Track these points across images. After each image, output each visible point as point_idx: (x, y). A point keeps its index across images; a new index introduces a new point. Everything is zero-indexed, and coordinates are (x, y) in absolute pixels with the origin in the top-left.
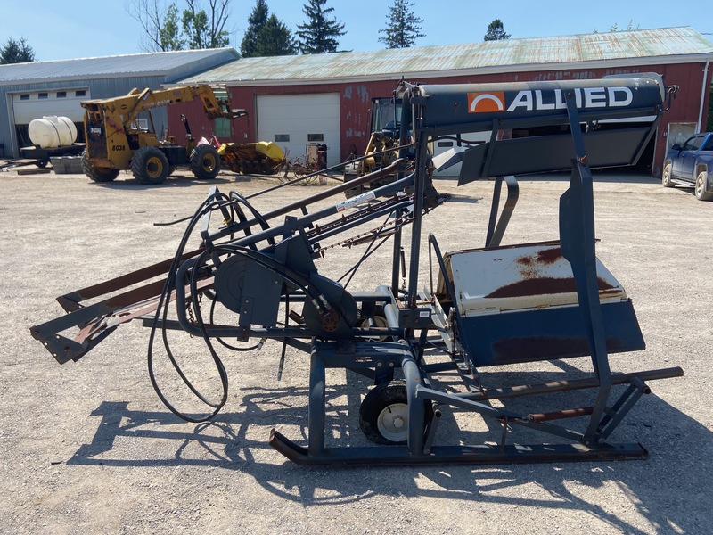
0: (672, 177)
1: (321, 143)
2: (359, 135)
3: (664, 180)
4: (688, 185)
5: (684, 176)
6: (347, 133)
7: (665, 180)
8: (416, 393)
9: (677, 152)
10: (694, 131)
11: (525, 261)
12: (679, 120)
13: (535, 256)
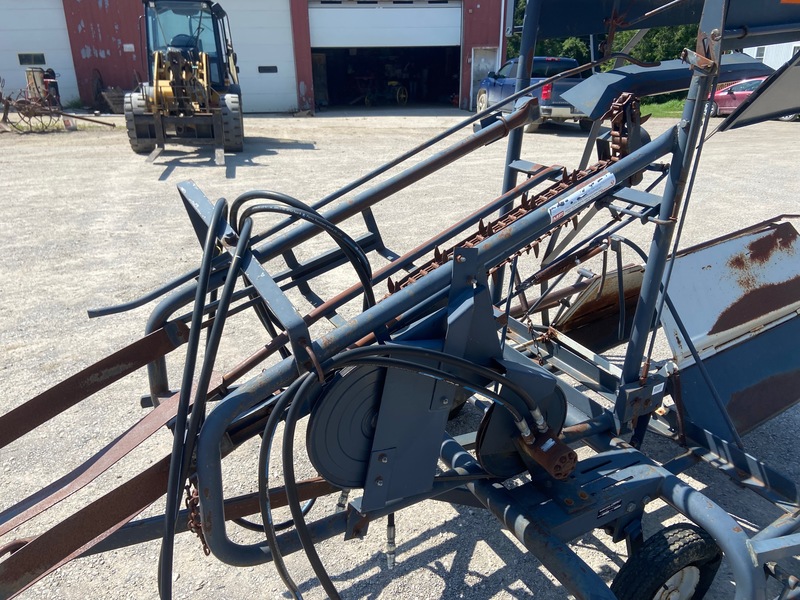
1: (45, 68)
2: (102, 55)
6: (83, 51)
8: (754, 557)
9: (493, 80)
10: (495, 56)
11: (738, 262)
12: (482, 44)
13: (747, 253)
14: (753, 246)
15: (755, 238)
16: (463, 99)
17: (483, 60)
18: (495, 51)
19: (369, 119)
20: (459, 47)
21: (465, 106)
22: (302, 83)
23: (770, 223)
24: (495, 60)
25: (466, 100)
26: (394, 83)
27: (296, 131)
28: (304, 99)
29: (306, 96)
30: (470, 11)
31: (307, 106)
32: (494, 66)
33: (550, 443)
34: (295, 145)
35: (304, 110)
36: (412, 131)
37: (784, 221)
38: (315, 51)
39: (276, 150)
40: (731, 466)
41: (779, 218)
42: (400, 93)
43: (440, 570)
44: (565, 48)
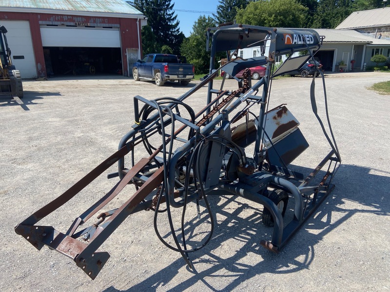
0: (139, 75)
3: (134, 77)
4: (151, 79)
5: (146, 75)
7: (136, 77)
8: (299, 191)
9: (140, 63)
10: (137, 53)
11: (275, 118)
12: (131, 47)
13: (276, 115)
14: (278, 113)
15: (277, 111)
16: (124, 71)
17: (132, 54)
18: (137, 50)
19: (80, 81)
20: (119, 48)
21: (126, 74)
22: (39, 64)
23: (279, 107)
24: (138, 54)
25: (126, 72)
26: (88, 64)
27: (43, 87)
28: (40, 72)
29: (42, 70)
30: (124, 32)
31: (43, 75)
32: (137, 57)
33: (247, 166)
34: (48, 94)
35: (41, 77)
36: (106, 86)
37: (283, 106)
38: (45, 48)
39: (42, 97)
40: (284, 174)
41: (282, 105)
42: (91, 69)
43: (208, 222)
44: (163, 50)
